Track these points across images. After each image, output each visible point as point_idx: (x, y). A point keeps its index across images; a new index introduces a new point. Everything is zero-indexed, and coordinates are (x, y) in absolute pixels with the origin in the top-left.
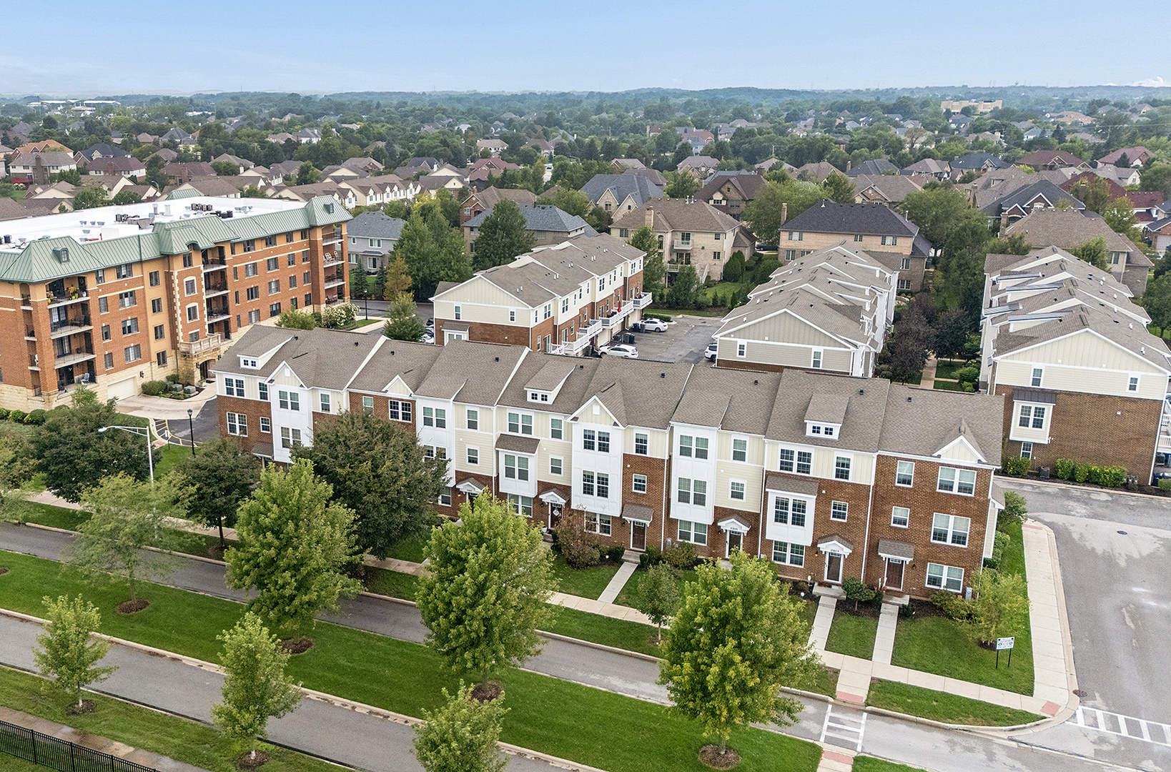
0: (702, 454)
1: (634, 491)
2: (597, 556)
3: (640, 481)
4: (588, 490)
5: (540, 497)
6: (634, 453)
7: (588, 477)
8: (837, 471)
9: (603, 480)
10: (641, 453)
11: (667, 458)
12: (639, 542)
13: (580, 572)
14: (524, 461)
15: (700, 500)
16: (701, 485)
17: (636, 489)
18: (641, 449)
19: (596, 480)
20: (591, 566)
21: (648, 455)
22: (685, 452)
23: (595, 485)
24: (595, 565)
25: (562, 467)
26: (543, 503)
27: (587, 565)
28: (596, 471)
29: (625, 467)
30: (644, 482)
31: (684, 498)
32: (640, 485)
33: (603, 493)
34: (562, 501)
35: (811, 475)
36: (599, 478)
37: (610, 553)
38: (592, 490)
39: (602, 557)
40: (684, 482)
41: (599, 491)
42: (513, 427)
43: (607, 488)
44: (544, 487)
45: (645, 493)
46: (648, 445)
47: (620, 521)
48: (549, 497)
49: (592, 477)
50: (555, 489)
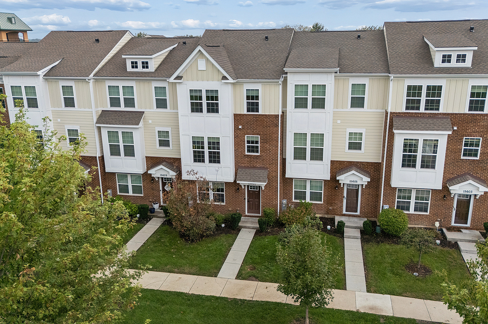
0: (319, 103)
1: (246, 153)
2: (213, 225)
3: (253, 142)
4: (198, 157)
5: (149, 172)
6: (245, 112)
7: (197, 143)
8: (471, 102)
9: (215, 144)
10: (253, 111)
11: (280, 113)
12: (254, 207)
13: (195, 245)
14: (128, 136)
15: (317, 155)
16: (318, 138)
17: (249, 151)
18: (253, 106)
19: (206, 145)
20: (207, 236)
21: (261, 112)
22: (301, 103)
23: (206, 151)
24: (211, 235)
25: (170, 139)
26: (153, 179)
27: (202, 236)
28: (206, 135)
29: (236, 128)
30: (257, 142)
31: (300, 154)
32: (253, 147)
33: (215, 158)
34: (172, 174)
35: (441, 110)
36: (209, 143)
37: (225, 221)
38: (203, 157)
39: (218, 226)
40: (300, 137)
41: (210, 157)
42: (115, 102)
43: (219, 153)
44: (153, 162)
45: (259, 154)
46: (260, 101)
47: (234, 186)
48: (158, 172)
49: (203, 143)
50: (164, 163)
